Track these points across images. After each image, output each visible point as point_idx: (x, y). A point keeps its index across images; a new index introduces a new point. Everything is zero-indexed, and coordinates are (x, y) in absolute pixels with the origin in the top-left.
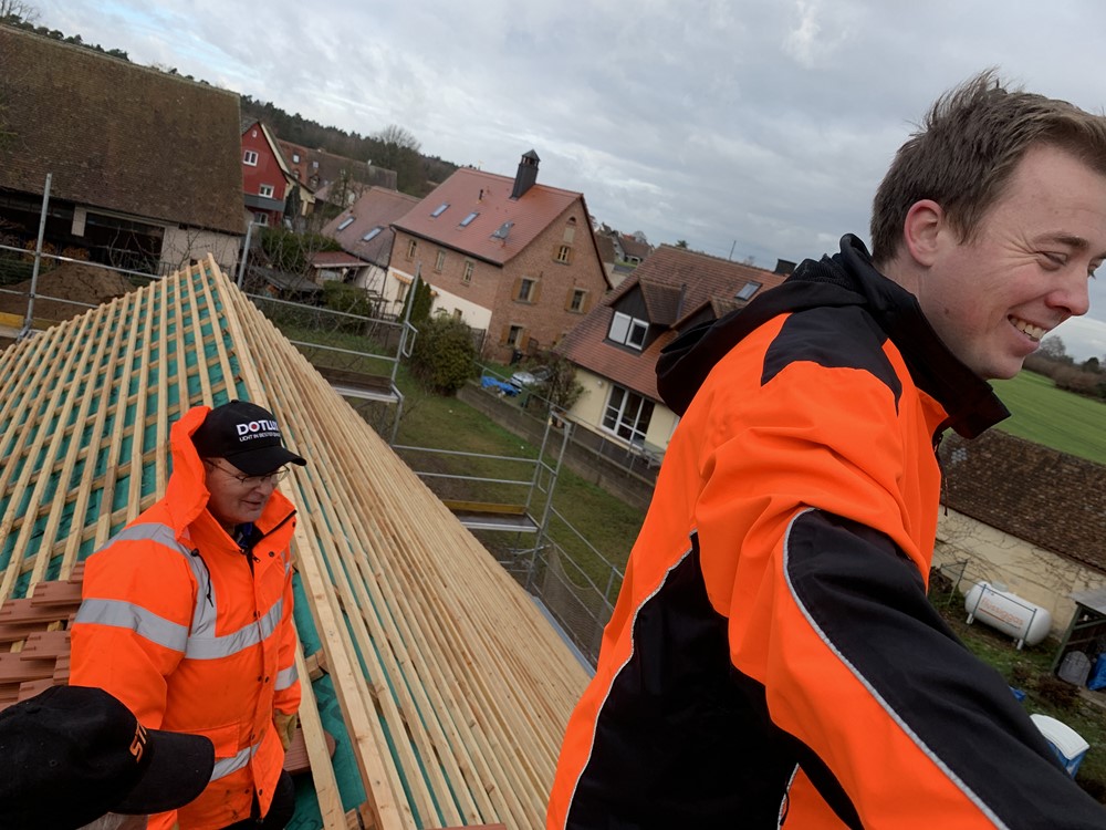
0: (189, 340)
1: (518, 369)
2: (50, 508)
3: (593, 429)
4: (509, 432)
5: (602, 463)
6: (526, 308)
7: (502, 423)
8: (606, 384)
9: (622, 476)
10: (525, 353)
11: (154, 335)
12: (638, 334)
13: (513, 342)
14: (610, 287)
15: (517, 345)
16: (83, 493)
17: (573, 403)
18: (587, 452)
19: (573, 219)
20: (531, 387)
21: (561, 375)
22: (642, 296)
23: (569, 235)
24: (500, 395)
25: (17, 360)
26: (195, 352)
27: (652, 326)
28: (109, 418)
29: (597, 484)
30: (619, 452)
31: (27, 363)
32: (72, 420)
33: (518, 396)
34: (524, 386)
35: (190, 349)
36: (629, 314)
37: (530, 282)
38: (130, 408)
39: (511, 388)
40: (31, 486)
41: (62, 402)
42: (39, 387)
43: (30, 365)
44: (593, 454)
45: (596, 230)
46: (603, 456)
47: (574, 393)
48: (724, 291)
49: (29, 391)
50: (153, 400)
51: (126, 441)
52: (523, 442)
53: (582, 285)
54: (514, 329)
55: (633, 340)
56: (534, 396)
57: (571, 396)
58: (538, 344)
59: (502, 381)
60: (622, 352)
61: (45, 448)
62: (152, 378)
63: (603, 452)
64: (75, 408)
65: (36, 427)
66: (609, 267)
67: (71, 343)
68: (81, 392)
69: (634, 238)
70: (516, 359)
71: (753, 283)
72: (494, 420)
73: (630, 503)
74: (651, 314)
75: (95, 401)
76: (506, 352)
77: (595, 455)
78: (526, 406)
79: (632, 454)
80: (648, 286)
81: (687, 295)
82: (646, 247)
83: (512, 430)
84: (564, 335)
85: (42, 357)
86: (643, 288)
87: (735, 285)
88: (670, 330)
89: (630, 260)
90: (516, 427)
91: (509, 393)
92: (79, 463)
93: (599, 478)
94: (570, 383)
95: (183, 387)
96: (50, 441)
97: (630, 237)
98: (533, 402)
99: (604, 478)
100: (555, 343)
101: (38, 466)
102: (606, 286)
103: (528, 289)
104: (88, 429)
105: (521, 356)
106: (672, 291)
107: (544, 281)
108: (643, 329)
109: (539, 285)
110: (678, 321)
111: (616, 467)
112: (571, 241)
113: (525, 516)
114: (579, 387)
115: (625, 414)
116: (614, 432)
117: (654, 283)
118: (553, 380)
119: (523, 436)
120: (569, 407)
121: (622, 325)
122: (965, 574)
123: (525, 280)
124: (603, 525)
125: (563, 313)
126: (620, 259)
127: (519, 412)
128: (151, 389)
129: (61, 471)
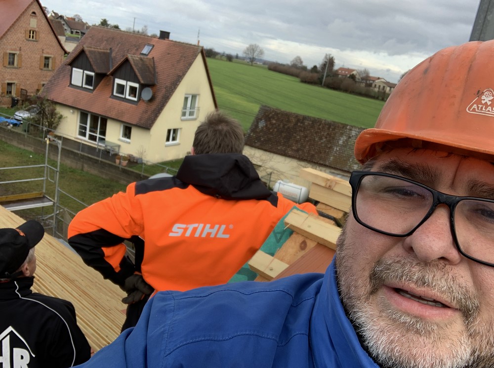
1: (18, 109)
3: (73, 139)
4: (20, 148)
5: (83, 157)
6: (14, 71)
7: (15, 143)
8: (76, 111)
9: (96, 163)
10: (19, 98)
12: (89, 80)
13: (10, 92)
14: (66, 52)
15: (14, 94)
17: (57, 125)
18: (72, 152)
19: (34, 13)
20: (28, 119)
21: (47, 109)
22: (87, 57)
23: (33, 23)
24: (9, 127)
27: (97, 75)
29: (82, 170)
30: (91, 149)
33: (21, 125)
34: (23, 119)
36: (81, 69)
37: (14, 55)
39: (15, 122)
44: (76, 153)
45: (49, 16)
46: (82, 153)
47: (57, 119)
48: (134, 51)
52: (31, 153)
53: (48, 53)
54: (10, 84)
55: (86, 84)
56: (32, 125)
57: (55, 122)
58: (27, 92)
59: (9, 118)
60: (81, 91)
63: (82, 151)
66: (62, 39)
69: (74, 19)
70: (14, 103)
71: (149, 45)
72: (9, 143)
73: (104, 177)
74: (95, 67)
76: (7, 99)
77: (78, 154)
78: (28, 131)
79: (99, 150)
80: (90, 52)
81: (113, 55)
82: (83, 24)
83: (22, 147)
84: (43, 85)
86: (87, 53)
87: (139, 47)
88: (108, 76)
89: (74, 33)
90: (24, 145)
91: (15, 125)
93: (83, 167)
94: (53, 114)
97: (71, 18)
98: (32, 128)
99: (85, 166)
100: (38, 90)
102: (63, 52)
103: (14, 59)
105: (18, 100)
106: (104, 53)
107: (23, 53)
108: (91, 77)
109: (20, 56)
110: (111, 70)
111: (91, 158)
112: (35, 27)
113: (44, 197)
114: (58, 115)
115: (90, 127)
116: (87, 138)
117: (93, 49)
118: (42, 113)
119: (30, 149)
120: (55, 128)
121: (78, 76)
122: (272, 179)
123: (10, 54)
124: (90, 191)
125: (40, 71)
126: (68, 33)
127: (24, 135)
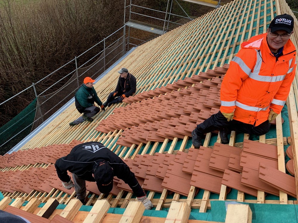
0: (262, 8)
2: (219, 51)
11: (252, 7)
16: (227, 48)
25: (215, 14)
26: (264, 12)
28: (236, 30)
31: (217, 14)
32: (227, 30)
35: (262, 11)
38: (242, 27)
40: (215, 45)
41: (225, 25)
42: (220, 21)
43: (218, 15)
49: (218, 21)
50: (249, 26)
51: (240, 36)
61: (219, 36)
62: (249, 19)
64: (228, 27)
65: (218, 31)
67: (229, 9)
68: (230, 22)
75: (233, 25)
85: (221, 13)
92: (227, 41)
95: (258, 22)
96: (221, 34)
101: (217, 41)
104: (230, 32)
128: (249, 22)
129: (223, 42)
